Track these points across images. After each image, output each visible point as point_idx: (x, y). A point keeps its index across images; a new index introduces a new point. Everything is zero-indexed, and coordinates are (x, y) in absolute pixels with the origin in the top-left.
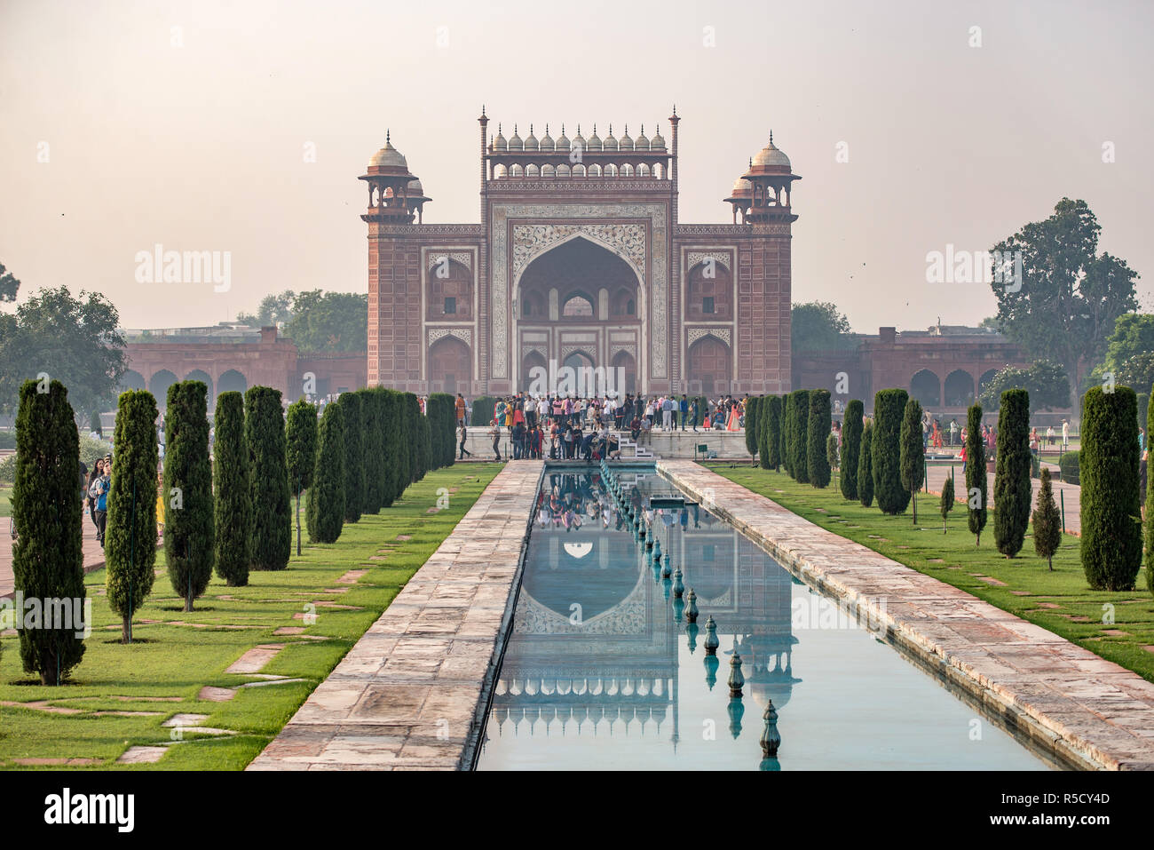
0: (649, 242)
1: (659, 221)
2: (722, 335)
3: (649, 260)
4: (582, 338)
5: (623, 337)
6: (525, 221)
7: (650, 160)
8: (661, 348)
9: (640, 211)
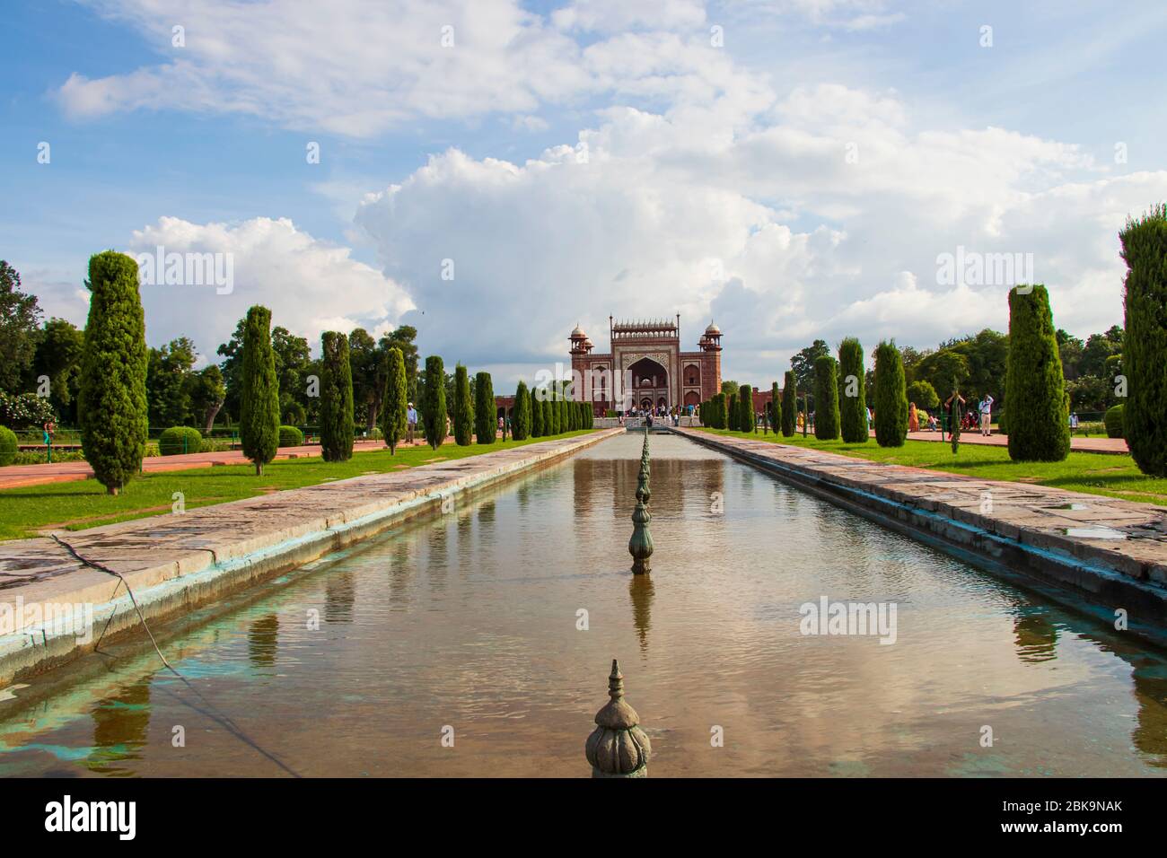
0: (670, 359)
1: (673, 352)
2: (697, 391)
3: (670, 365)
4: (647, 393)
5: (661, 392)
6: (627, 353)
7: (670, 330)
8: (675, 395)
9: (666, 348)
